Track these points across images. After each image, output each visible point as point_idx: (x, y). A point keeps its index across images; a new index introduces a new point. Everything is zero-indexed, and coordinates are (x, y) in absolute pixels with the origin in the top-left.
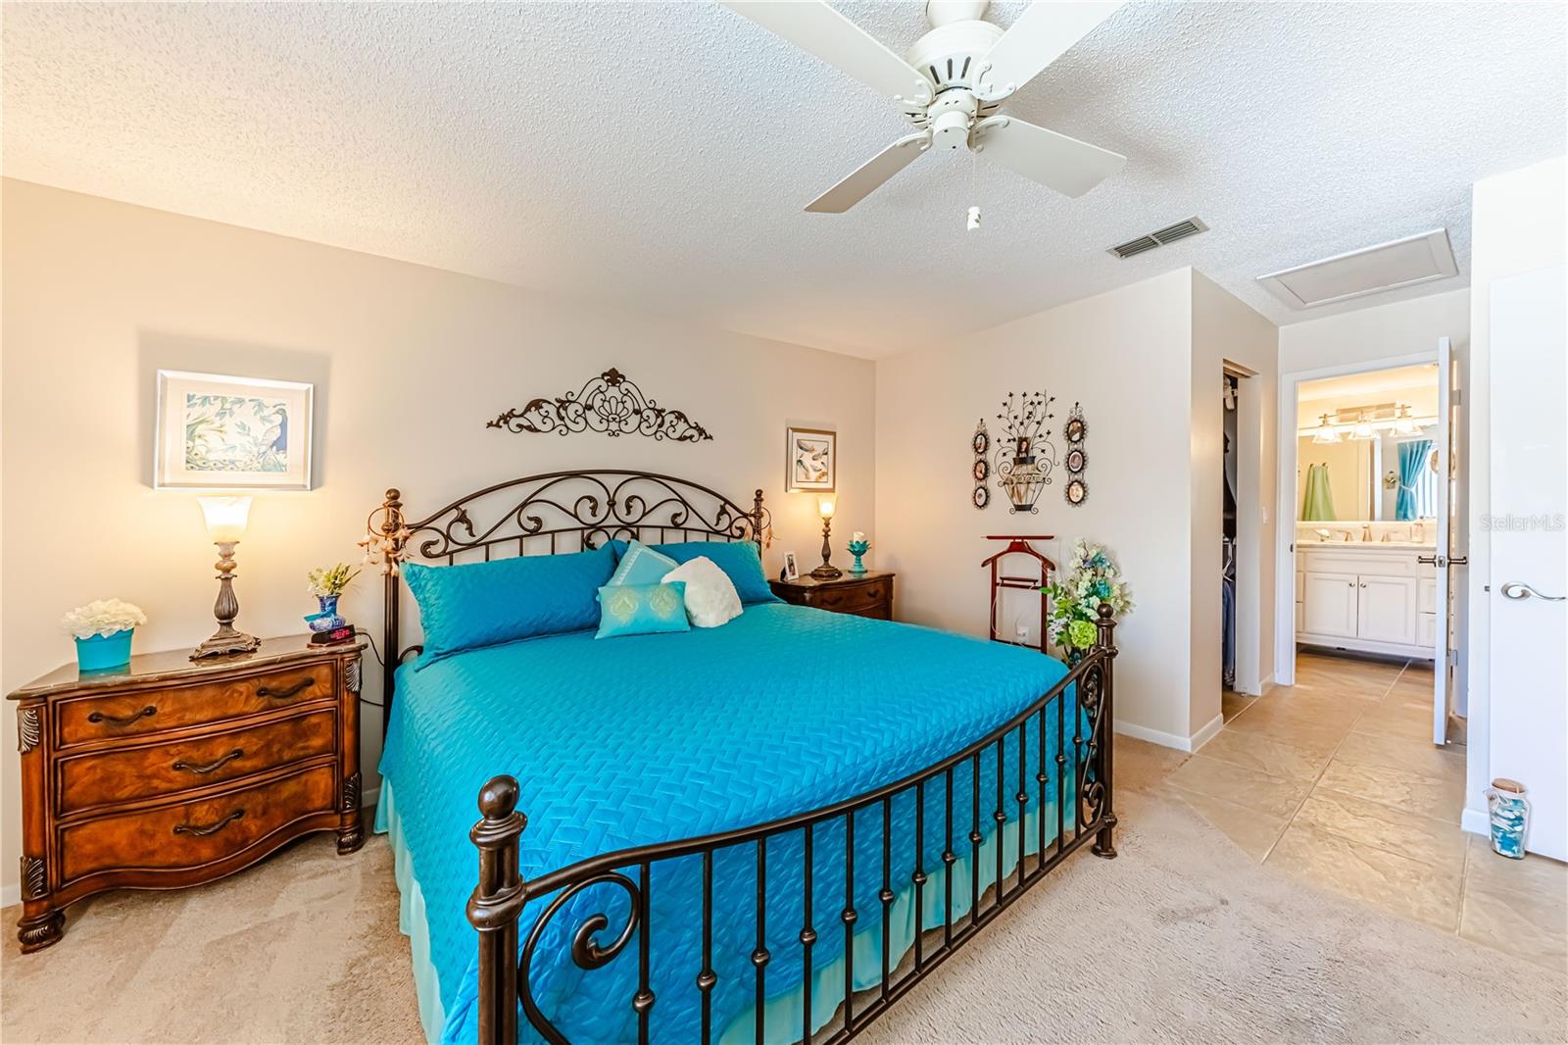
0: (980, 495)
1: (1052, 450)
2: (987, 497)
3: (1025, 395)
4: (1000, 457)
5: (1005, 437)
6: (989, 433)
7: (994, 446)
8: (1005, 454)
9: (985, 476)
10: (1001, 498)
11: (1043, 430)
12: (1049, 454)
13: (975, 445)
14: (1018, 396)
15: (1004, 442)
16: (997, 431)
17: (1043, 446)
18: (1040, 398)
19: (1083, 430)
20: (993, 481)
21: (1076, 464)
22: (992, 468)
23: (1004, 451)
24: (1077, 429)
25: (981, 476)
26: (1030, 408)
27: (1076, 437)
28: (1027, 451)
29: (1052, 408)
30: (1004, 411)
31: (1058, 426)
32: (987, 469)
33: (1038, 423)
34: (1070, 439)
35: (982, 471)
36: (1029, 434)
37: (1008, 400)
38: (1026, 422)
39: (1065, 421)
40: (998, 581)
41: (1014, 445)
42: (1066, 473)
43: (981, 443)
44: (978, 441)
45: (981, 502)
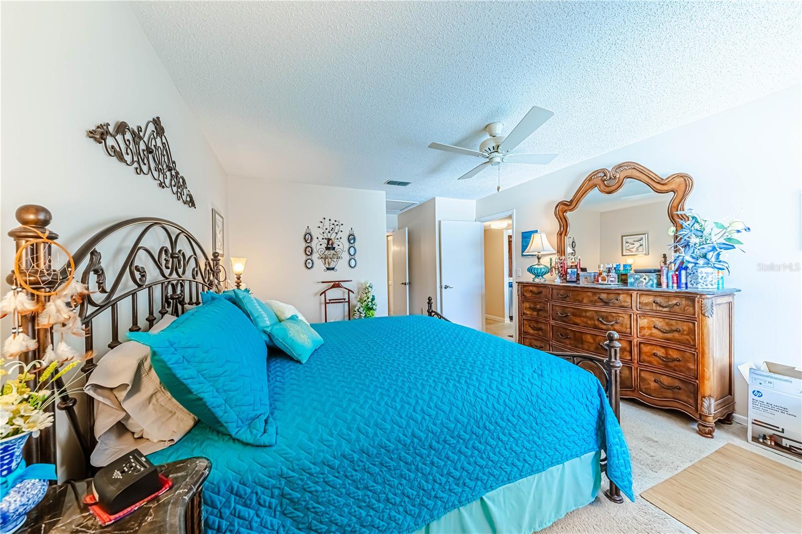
0: (309, 263)
1: (342, 245)
2: (313, 264)
3: (330, 220)
4: (318, 246)
5: (321, 237)
6: (312, 234)
7: (315, 241)
8: (321, 245)
9: (311, 254)
10: (319, 265)
11: (338, 236)
12: (341, 246)
13: (305, 238)
14: (327, 220)
15: (320, 239)
16: (316, 233)
17: (339, 243)
18: (337, 223)
19: (354, 239)
20: (315, 257)
21: (352, 252)
22: (315, 250)
23: (321, 243)
24: (351, 238)
25: (309, 254)
26: (333, 226)
27: (352, 242)
28: (332, 244)
29: (342, 228)
30: (321, 225)
31: (344, 236)
32: (312, 251)
33: (336, 233)
34: (349, 242)
35: (309, 251)
36: (332, 237)
37: (323, 221)
38: (331, 232)
39: (348, 235)
40: (328, 301)
41: (326, 241)
42: (348, 255)
43: (308, 238)
44: (307, 237)
45: (309, 266)
